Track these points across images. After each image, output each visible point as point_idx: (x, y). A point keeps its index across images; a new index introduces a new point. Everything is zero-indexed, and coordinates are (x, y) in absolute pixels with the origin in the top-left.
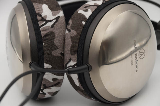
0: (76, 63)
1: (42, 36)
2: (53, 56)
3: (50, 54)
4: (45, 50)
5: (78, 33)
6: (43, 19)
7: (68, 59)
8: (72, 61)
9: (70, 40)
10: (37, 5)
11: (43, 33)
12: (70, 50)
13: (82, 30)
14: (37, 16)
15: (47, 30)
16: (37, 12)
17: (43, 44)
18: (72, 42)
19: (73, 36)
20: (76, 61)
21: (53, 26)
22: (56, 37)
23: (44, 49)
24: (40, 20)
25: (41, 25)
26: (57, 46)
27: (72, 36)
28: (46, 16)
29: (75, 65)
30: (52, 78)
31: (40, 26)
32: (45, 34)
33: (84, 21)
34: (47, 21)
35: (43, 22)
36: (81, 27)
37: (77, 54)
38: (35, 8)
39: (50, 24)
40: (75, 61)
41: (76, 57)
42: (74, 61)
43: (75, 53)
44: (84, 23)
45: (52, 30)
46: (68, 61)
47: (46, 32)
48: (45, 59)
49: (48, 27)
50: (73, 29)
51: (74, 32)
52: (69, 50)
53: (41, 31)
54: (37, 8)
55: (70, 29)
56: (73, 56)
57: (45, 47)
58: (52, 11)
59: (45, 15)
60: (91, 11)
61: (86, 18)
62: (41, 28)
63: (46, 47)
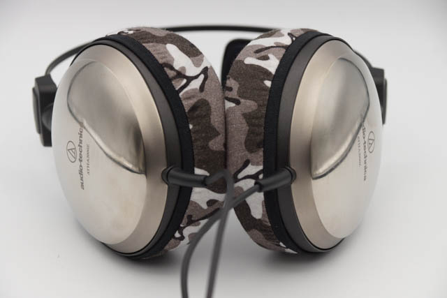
0: (261, 168)
1: (187, 111)
2: (212, 151)
3: (205, 147)
4: (196, 140)
5: (259, 106)
6: (180, 75)
7: (239, 161)
8: (252, 164)
9: (244, 121)
10: (153, 46)
11: (187, 104)
12: (246, 142)
13: (267, 97)
14: (165, 68)
15: (193, 97)
16: (161, 61)
17: (191, 127)
18: (249, 124)
19: (250, 113)
20: (262, 163)
21: (202, 88)
22: (212, 110)
23: (193, 139)
24: (175, 78)
25: (179, 87)
26: (218, 129)
27: (247, 111)
28: (183, 68)
29: (258, 173)
30: (208, 200)
31: (177, 89)
32: (191, 106)
33: (269, 80)
34: (190, 79)
35: (182, 80)
36: (264, 92)
37: (262, 149)
38: (153, 53)
39: (195, 84)
40: (260, 165)
41: (261, 156)
42: (258, 164)
43: (260, 148)
44: (268, 83)
45: (202, 96)
46: (241, 165)
47: (192, 102)
48: (197, 158)
49: (193, 90)
50: (245, 98)
51: (249, 105)
52: (243, 141)
53: (181, 101)
54: (159, 53)
55: (238, 98)
56: (253, 155)
57: (194, 133)
58: (189, 57)
59: (181, 66)
60: (275, 58)
61: (270, 73)
62: (181, 94)
63: (196, 132)
